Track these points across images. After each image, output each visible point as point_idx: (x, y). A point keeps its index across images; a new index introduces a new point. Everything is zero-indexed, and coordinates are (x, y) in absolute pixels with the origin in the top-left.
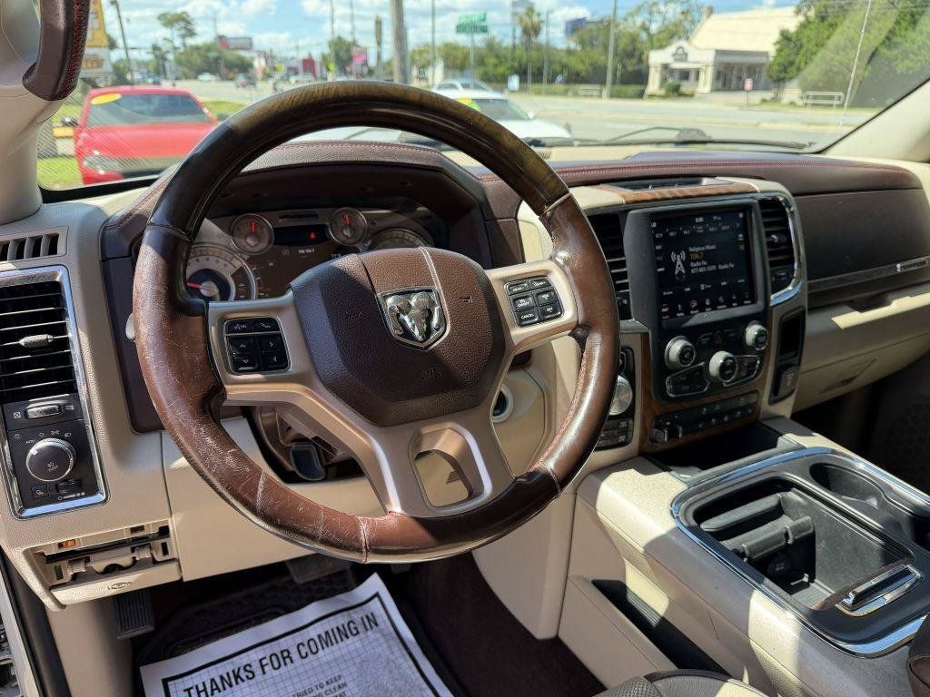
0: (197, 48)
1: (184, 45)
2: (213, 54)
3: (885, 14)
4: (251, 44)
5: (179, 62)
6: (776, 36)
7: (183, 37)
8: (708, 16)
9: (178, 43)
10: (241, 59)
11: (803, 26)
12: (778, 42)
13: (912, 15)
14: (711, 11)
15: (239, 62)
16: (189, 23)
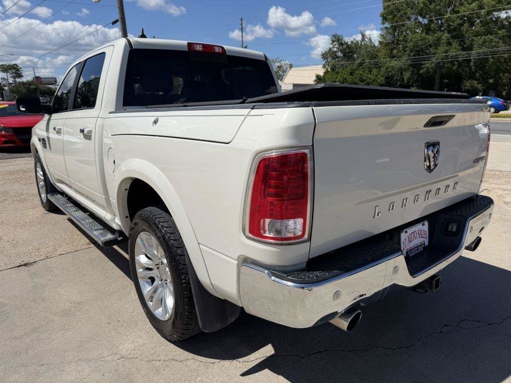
0: (23, 84)
1: (15, 82)
2: (32, 87)
3: (358, 68)
4: (56, 81)
5: (12, 91)
6: (314, 78)
7: (14, 77)
8: (290, 69)
9: (11, 80)
10: (50, 89)
11: (326, 73)
12: (315, 81)
13: (369, 68)
14: (291, 66)
15: (48, 91)
16: (18, 70)
